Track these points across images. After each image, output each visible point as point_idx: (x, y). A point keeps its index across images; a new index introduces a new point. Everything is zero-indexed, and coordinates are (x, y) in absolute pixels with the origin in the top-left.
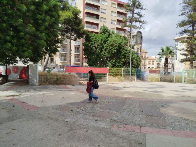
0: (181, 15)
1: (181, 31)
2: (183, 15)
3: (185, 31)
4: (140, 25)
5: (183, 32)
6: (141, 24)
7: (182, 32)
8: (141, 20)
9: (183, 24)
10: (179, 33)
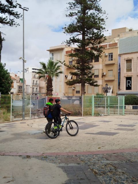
0: (69, 15)
1: (69, 39)
2: (71, 16)
3: (74, 41)
4: (11, 19)
5: (71, 41)
6: (12, 17)
7: (69, 41)
8: (12, 11)
9: (71, 29)
10: (66, 41)
